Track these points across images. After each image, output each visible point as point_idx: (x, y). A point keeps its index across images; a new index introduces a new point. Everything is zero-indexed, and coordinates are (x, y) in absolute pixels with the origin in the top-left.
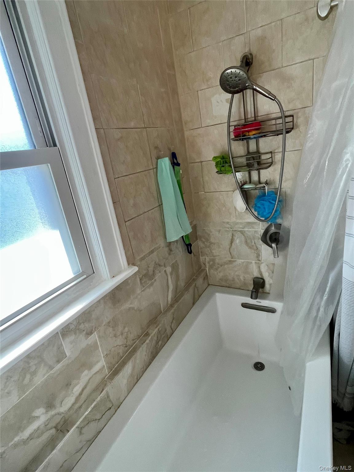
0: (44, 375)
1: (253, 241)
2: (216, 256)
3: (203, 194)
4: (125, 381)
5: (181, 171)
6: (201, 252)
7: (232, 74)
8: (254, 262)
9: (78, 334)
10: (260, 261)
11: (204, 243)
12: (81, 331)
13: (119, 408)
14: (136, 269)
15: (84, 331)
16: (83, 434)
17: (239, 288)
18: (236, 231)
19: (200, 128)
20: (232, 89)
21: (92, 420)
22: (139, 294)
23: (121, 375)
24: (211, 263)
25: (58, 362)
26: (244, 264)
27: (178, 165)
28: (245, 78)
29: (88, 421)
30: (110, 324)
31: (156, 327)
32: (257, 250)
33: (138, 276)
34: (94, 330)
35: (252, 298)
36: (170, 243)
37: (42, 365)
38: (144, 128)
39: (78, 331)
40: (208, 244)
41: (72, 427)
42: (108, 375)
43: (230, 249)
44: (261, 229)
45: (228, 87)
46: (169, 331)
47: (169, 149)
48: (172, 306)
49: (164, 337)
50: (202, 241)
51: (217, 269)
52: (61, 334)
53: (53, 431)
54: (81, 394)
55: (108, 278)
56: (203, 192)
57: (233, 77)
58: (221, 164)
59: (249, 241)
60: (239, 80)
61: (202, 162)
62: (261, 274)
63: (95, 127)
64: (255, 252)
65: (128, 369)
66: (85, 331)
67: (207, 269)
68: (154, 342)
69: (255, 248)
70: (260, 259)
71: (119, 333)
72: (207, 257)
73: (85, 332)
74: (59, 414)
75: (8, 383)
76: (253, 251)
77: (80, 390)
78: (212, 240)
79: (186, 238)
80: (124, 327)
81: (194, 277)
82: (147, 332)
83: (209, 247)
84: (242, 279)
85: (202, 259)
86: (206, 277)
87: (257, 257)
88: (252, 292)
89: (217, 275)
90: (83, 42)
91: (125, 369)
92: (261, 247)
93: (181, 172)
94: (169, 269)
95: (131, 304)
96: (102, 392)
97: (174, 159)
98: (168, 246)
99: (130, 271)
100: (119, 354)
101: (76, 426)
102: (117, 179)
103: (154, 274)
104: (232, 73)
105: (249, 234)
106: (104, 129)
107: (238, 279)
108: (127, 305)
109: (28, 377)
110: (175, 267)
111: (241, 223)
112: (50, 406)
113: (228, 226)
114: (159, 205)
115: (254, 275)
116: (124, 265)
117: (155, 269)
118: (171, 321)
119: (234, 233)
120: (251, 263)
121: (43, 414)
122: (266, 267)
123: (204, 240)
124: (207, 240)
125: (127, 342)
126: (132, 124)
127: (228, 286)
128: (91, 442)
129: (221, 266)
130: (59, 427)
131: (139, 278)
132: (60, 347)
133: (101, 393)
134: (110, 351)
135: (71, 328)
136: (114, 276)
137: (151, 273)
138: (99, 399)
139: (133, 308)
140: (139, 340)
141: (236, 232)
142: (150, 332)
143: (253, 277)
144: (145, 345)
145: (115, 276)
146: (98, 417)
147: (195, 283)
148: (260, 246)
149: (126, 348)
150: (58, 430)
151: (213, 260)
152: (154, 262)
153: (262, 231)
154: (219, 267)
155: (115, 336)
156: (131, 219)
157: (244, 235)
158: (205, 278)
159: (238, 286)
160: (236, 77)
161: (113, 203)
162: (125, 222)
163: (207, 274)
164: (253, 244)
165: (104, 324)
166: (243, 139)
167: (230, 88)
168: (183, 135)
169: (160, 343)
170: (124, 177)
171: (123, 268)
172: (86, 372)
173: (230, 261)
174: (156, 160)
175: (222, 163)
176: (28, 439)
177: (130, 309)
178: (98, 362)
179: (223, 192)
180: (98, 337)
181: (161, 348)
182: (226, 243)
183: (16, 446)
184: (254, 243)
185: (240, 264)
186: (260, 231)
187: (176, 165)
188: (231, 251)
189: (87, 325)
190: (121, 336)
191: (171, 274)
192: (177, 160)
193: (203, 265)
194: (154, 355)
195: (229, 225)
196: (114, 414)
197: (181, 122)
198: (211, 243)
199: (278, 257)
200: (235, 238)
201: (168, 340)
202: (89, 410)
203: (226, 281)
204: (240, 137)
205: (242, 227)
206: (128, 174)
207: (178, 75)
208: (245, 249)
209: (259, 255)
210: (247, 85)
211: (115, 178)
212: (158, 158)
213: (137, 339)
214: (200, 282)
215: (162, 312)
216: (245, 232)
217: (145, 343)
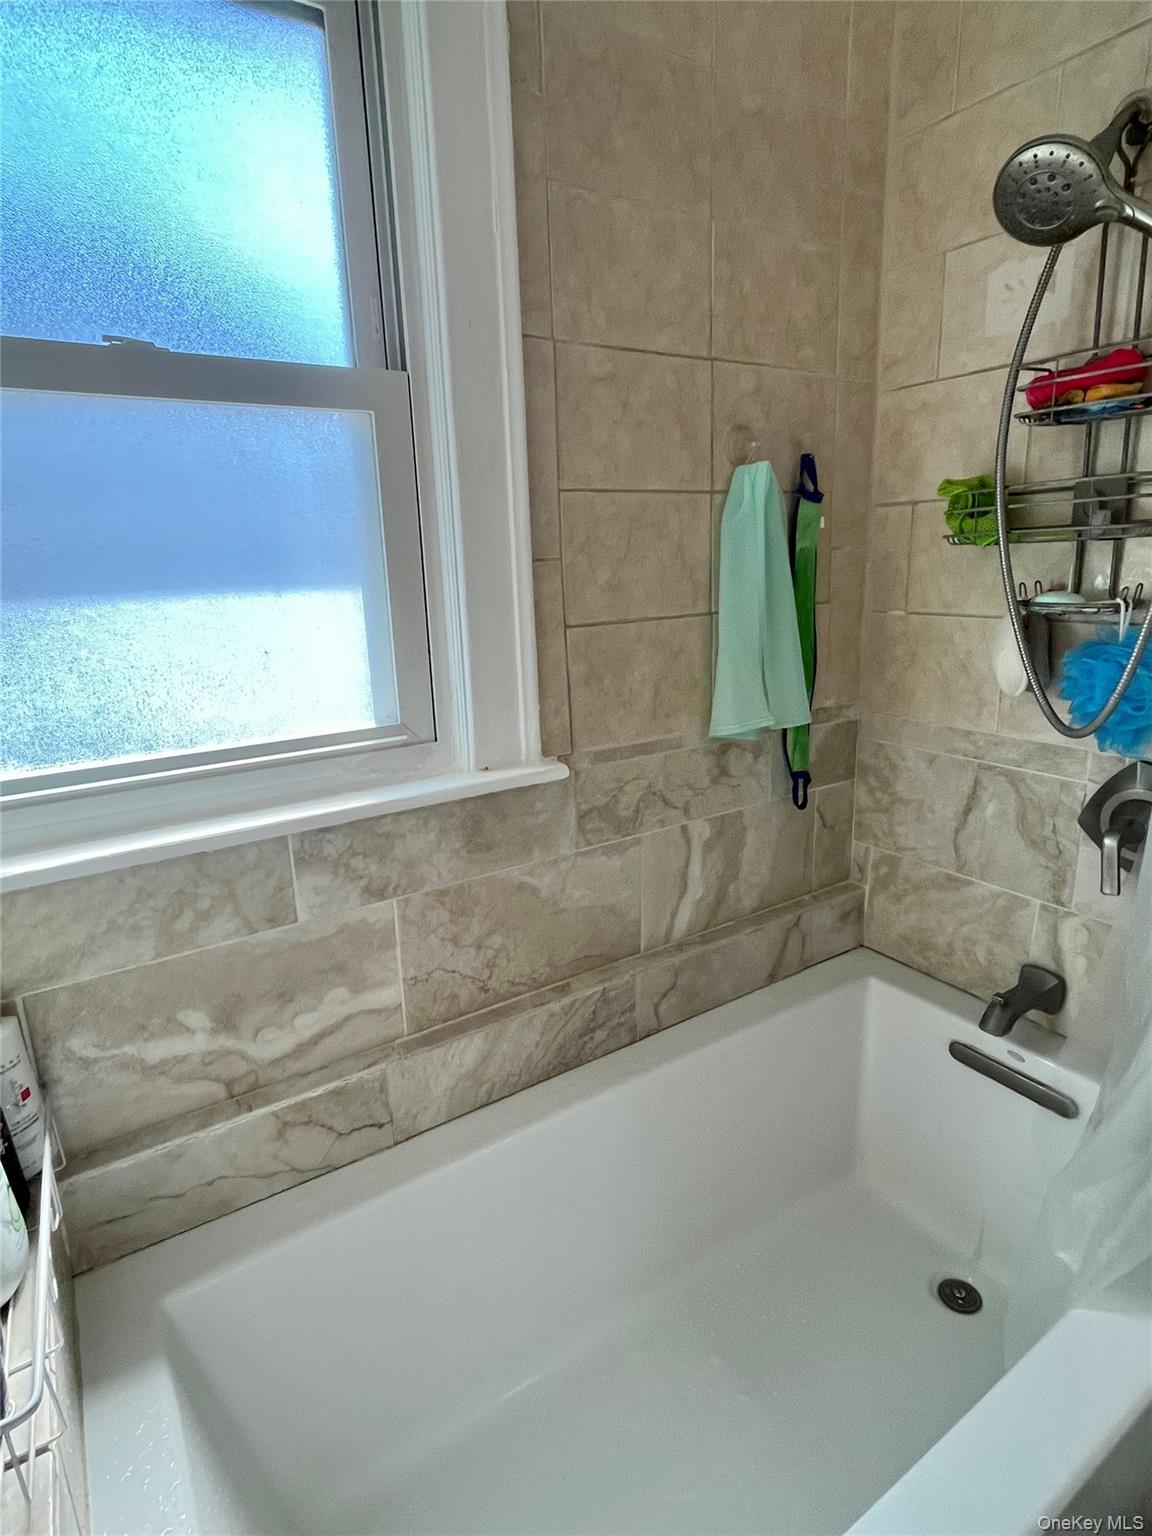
0: (229, 936)
1: (1049, 820)
2: (904, 849)
3: (901, 617)
4: (446, 1080)
5: (823, 519)
6: (859, 824)
7: (1037, 167)
8: (1038, 902)
9: (340, 879)
10: (1062, 905)
11: (871, 791)
12: (353, 875)
13: (407, 1140)
14: (562, 772)
15: (361, 877)
16: (287, 1142)
17: (963, 987)
18: (990, 768)
19: (932, 382)
20: (1038, 227)
21: (322, 1123)
22: (565, 858)
23: (438, 1053)
24: (884, 870)
25: (273, 922)
26: (1001, 902)
27: (816, 497)
28: (1091, 176)
29: (306, 1117)
30: (447, 899)
31: (601, 982)
32: (1057, 858)
33: (572, 803)
34: (390, 889)
35: (983, 1025)
36: (725, 746)
37: (229, 908)
38: (705, 359)
39: (342, 870)
40: (886, 800)
41: (263, 1106)
42: (406, 1039)
43: (957, 831)
44: (1090, 780)
45: (1021, 218)
46: (643, 1013)
47: (797, 444)
48: (681, 947)
49: (620, 1025)
50: (867, 784)
51: (898, 898)
52: (294, 853)
53: (218, 1091)
54: (315, 1041)
55: (469, 769)
56: (900, 610)
57: (1039, 178)
58: (966, 508)
59: (1033, 817)
60: (1068, 186)
61: (916, 503)
62: (1057, 956)
63: (523, 330)
64: (1050, 865)
65: (466, 1051)
66: (366, 880)
67: (867, 888)
68: (577, 1022)
69: (1051, 847)
70: (1064, 898)
71: (468, 939)
72: (876, 845)
73: (363, 883)
74: (244, 1057)
75: (137, 906)
76: (1042, 861)
77: (316, 1030)
78: (900, 788)
79: (795, 749)
80: (491, 933)
81: (806, 897)
82: (568, 984)
83: (886, 811)
84: (981, 956)
85: (856, 847)
86: (855, 914)
87: (1054, 888)
88: (992, 1006)
89: (892, 919)
90: (541, 91)
91: (455, 1045)
92: (1078, 850)
93: (822, 525)
94: (701, 830)
95: (530, 874)
96: (369, 1066)
97: (806, 475)
98: (713, 753)
99: (540, 770)
100: (454, 997)
101: (274, 1107)
102: (567, 493)
103: (634, 822)
104: (1036, 162)
105: (1043, 790)
106: (554, 341)
107: (967, 952)
108: (514, 872)
109: (188, 916)
110: (728, 833)
111: (1017, 744)
112: (226, 1021)
113: (963, 745)
114: (710, 613)
115: (1027, 953)
116: (528, 748)
117: (646, 807)
118: (663, 989)
119: (985, 777)
120: (1025, 904)
121: (204, 1029)
122: (1083, 936)
123: (872, 780)
124: (886, 785)
125: (490, 978)
126: (661, 342)
127: (924, 970)
128: (305, 1177)
129: (917, 888)
130: (237, 1090)
131: (578, 811)
132: (284, 886)
133: (364, 1069)
134: (428, 974)
135: (326, 853)
136: (487, 768)
137: (624, 811)
138: (354, 1080)
139: (534, 891)
140: (532, 993)
141: (989, 773)
142: (574, 986)
143: (1024, 960)
144: (542, 1013)
145: (491, 770)
146: (341, 1124)
147: (799, 912)
148: (1073, 848)
149: (483, 995)
150: (232, 1097)
151: (893, 863)
152: (646, 784)
153: (1092, 789)
154: (906, 892)
155: (455, 941)
156: (590, 625)
157: (1018, 791)
158: (848, 914)
159: (961, 979)
160: (1052, 177)
161: (533, 561)
162: (567, 627)
163: (863, 904)
164: (1048, 832)
165: (427, 889)
166: (1057, 414)
167: (1033, 222)
168: (870, 408)
169: (600, 1035)
170: (594, 494)
171: (523, 757)
172: (341, 992)
173: (950, 879)
174: (728, 466)
175: (970, 505)
176: (154, 1067)
177: (521, 887)
178: (383, 984)
179: (969, 616)
180: (399, 916)
181: (599, 1052)
182: (947, 810)
183: (126, 1065)
184: (1051, 827)
185: (983, 898)
186: (1085, 786)
187: (804, 498)
188: (961, 842)
189: (373, 868)
190: (472, 951)
191: (708, 847)
192: (815, 483)
193: (855, 873)
194: (565, 1060)
195: (974, 743)
196: (389, 1148)
197: (873, 360)
198: (897, 800)
199: (1119, 893)
200: (985, 796)
201: (632, 1043)
202: (319, 1091)
203: (925, 947)
204: (1050, 407)
205: (1015, 757)
206: (609, 487)
207: (892, 206)
208: (1010, 847)
209: (1064, 881)
210: (1098, 204)
211: (562, 488)
212: (741, 460)
213: (526, 988)
214: (822, 917)
215: (639, 952)
216: (1021, 781)
217: (544, 1008)
